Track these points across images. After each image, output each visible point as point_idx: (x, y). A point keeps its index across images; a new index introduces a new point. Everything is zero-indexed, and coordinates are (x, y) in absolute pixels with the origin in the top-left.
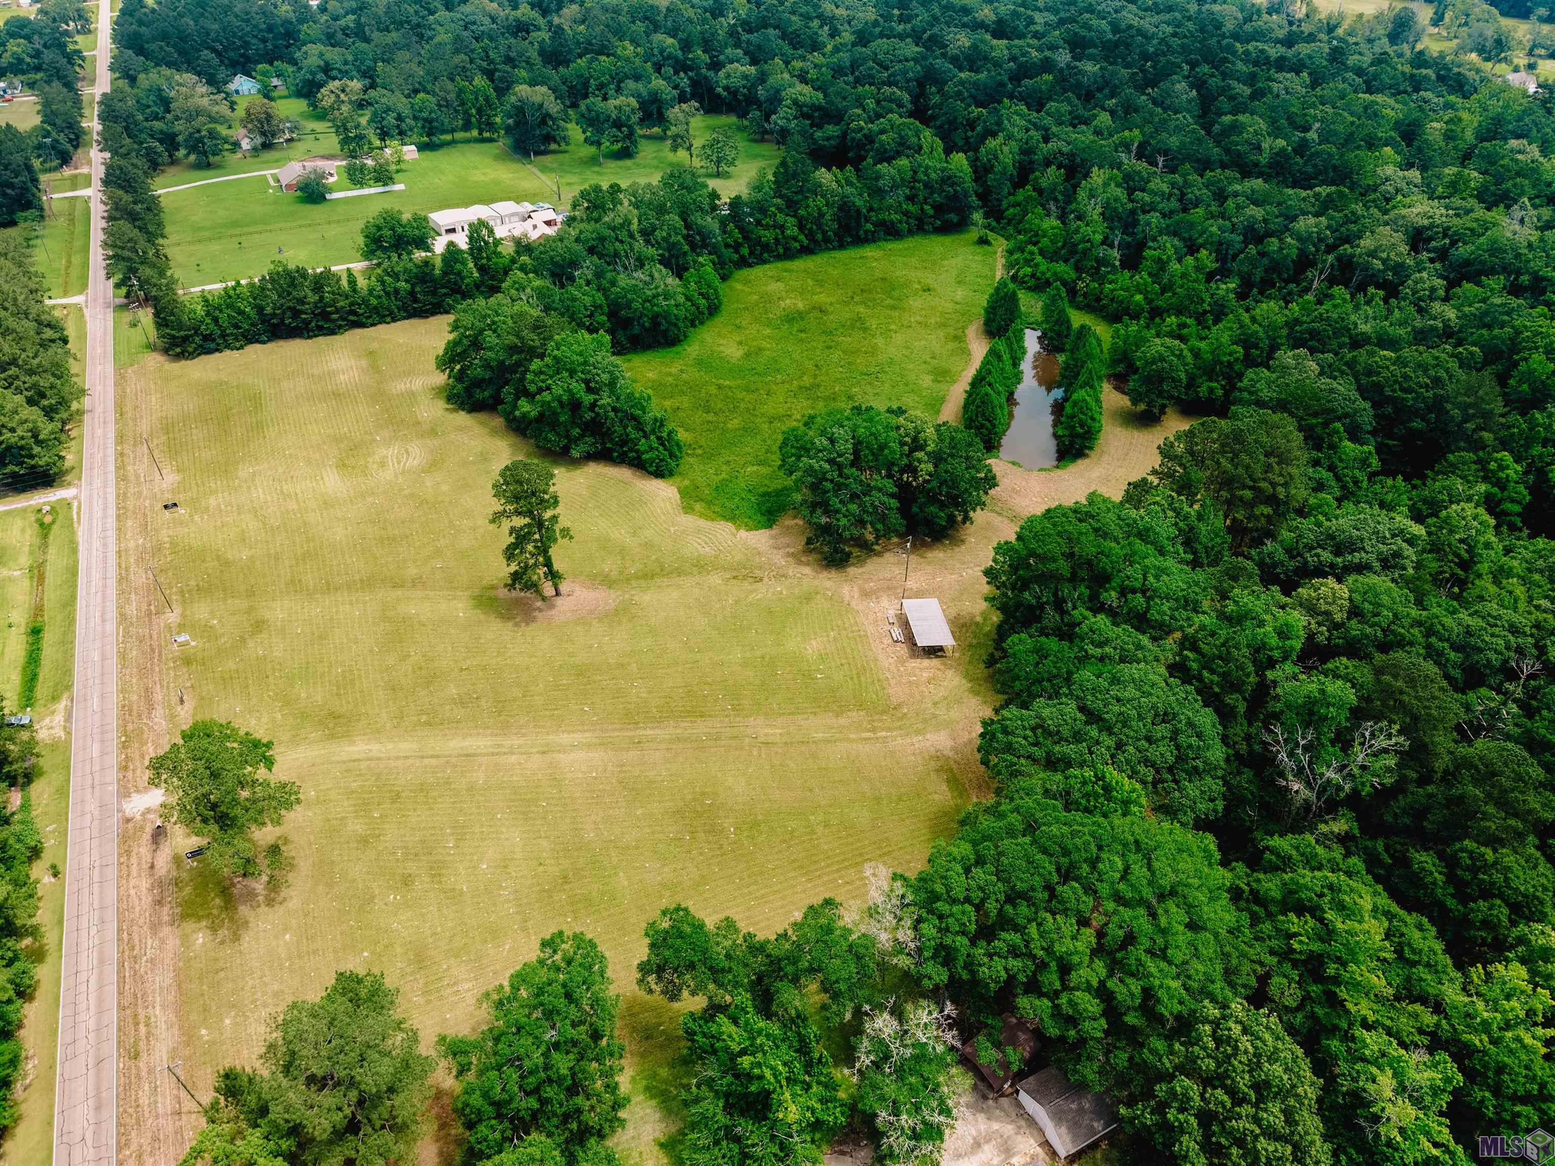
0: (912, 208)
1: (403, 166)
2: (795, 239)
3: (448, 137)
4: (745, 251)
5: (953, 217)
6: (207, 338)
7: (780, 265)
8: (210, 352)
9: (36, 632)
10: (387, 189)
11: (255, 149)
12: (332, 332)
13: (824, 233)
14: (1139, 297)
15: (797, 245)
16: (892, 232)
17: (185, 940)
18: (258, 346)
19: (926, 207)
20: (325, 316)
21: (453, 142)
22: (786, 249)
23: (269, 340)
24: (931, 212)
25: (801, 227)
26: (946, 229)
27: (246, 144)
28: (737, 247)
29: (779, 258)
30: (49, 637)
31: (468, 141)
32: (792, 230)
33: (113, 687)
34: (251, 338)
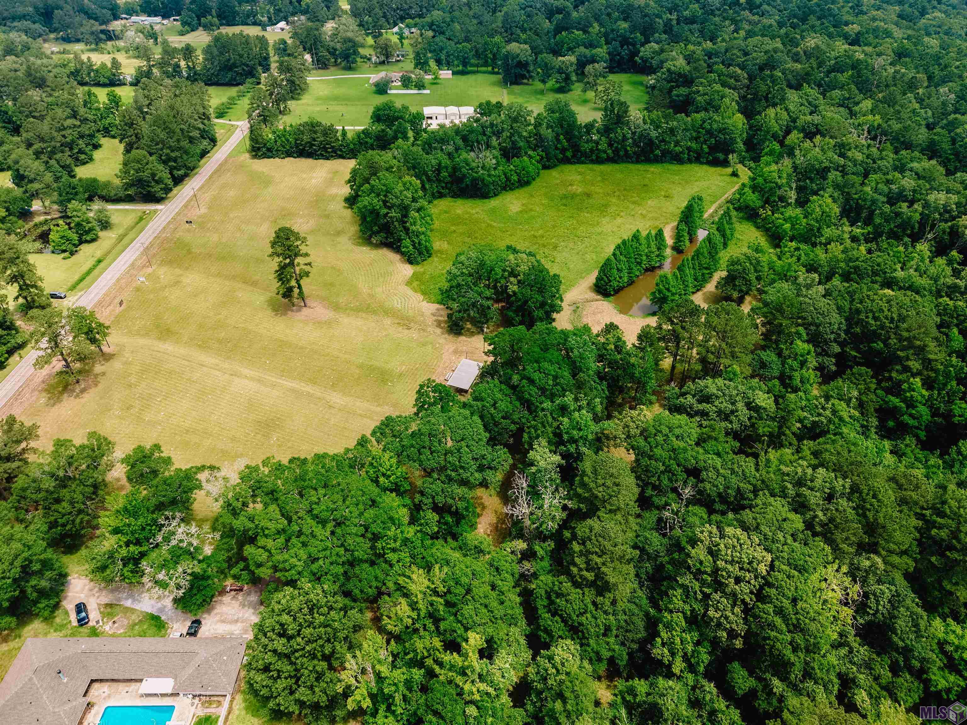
0: (694, 145)
1: (438, 81)
2: (605, 152)
3: (475, 69)
4: (569, 154)
5: (721, 156)
6: (269, 150)
7: (590, 166)
8: (269, 157)
9: (99, 261)
10: (420, 92)
11: (376, 63)
12: (327, 159)
13: (626, 151)
14: (787, 226)
15: (605, 156)
16: (677, 159)
17: (38, 399)
18: (292, 159)
19: (704, 146)
20: (325, 149)
21: (478, 72)
22: (598, 157)
23: (298, 157)
24: (707, 150)
25: (610, 145)
26: (716, 163)
27: (374, 59)
28: (563, 151)
29: (593, 162)
30: (102, 265)
31: (485, 72)
32: (603, 146)
33: (103, 291)
34: (289, 154)
